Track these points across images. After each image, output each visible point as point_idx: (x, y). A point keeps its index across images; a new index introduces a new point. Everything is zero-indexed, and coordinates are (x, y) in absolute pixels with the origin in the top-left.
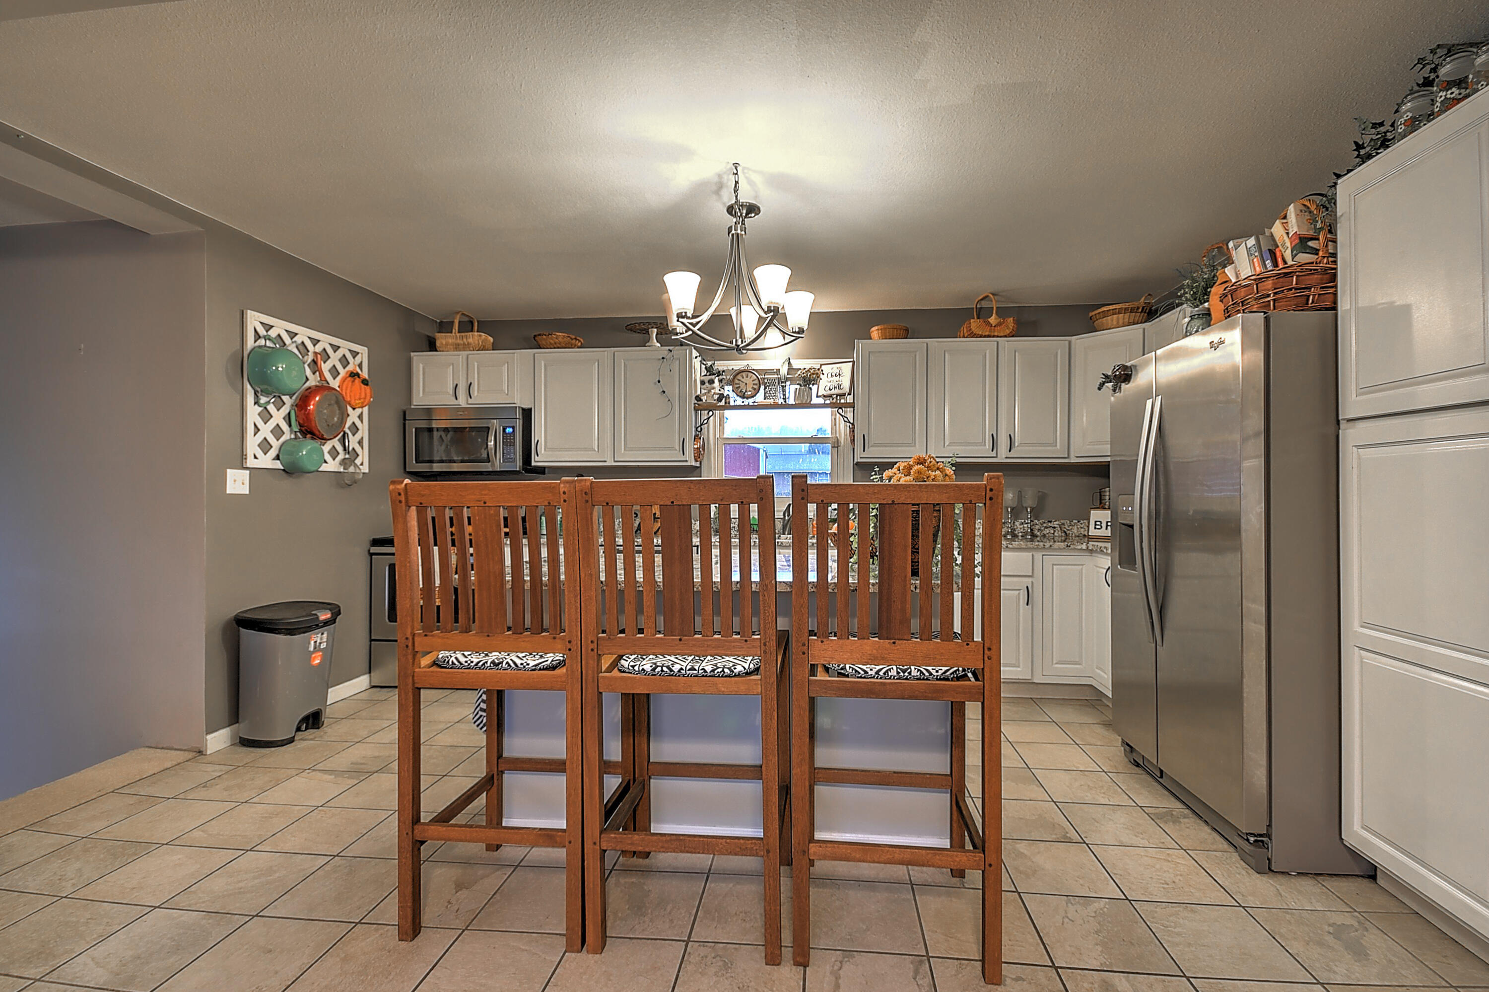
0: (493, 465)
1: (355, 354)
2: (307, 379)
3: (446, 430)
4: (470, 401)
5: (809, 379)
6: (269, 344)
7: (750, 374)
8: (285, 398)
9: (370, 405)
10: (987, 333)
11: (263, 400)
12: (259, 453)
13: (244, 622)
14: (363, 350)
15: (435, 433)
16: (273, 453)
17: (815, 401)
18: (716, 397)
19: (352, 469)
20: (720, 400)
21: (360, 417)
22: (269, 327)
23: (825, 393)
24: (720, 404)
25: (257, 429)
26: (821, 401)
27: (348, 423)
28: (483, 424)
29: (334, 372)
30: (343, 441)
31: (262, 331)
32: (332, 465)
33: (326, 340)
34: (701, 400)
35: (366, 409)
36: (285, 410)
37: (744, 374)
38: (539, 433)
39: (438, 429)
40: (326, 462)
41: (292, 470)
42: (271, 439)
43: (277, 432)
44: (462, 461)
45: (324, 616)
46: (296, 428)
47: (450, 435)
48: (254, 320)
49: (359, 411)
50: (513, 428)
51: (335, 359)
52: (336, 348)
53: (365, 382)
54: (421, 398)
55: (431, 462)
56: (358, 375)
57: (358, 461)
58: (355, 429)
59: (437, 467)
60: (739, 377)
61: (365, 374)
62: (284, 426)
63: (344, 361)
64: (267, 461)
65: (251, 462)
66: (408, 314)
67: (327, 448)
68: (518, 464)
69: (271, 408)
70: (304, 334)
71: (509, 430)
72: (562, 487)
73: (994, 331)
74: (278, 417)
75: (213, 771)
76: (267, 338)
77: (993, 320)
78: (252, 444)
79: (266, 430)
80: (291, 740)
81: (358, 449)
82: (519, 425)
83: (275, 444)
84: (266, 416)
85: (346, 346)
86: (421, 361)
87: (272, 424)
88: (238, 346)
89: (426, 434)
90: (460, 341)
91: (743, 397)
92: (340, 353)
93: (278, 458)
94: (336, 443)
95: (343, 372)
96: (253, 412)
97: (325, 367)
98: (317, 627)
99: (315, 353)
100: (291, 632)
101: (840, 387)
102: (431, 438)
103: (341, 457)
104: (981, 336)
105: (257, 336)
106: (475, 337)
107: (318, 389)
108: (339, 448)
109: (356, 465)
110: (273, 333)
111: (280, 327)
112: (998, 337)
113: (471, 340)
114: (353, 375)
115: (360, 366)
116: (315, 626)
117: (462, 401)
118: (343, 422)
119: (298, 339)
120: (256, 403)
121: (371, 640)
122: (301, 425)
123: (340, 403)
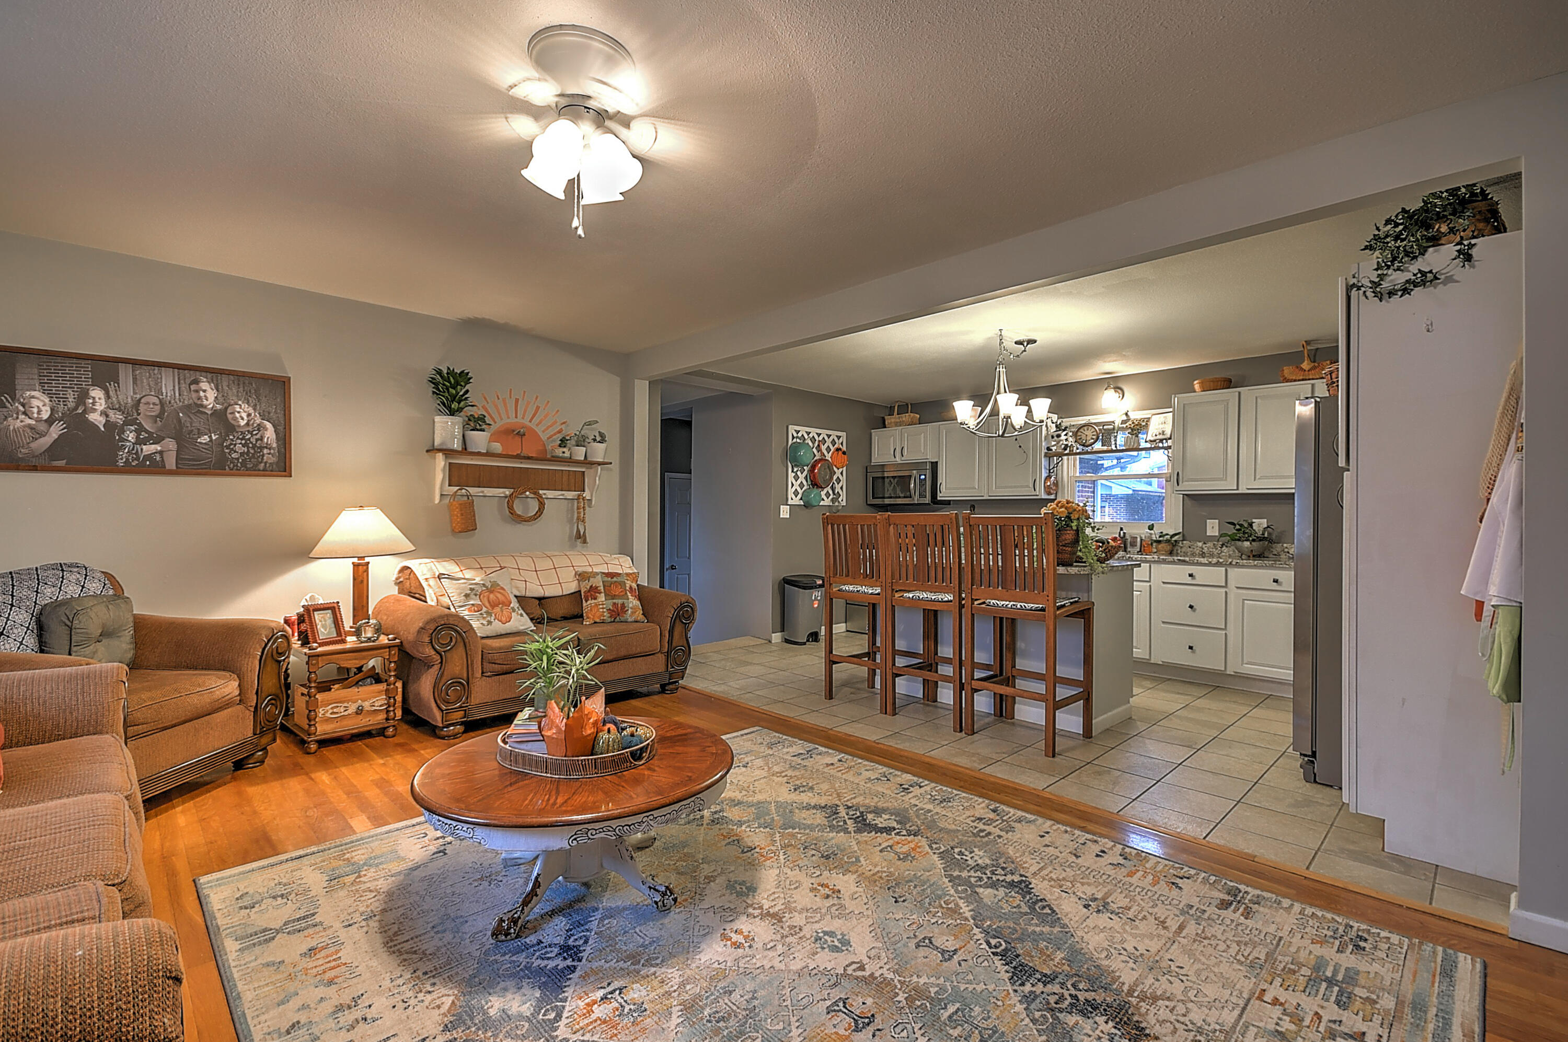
0: (914, 500)
1: (839, 437)
2: (815, 456)
3: (894, 477)
4: (903, 459)
5: (1138, 428)
6: (798, 441)
7: (1090, 428)
8: (805, 468)
9: (847, 465)
10: (1301, 378)
11: (795, 470)
12: (794, 497)
13: (787, 581)
14: (843, 434)
15: (886, 480)
16: (799, 496)
17: (1143, 445)
18: (1063, 446)
19: (837, 504)
20: (1065, 449)
21: (842, 473)
22: (798, 432)
23: (1152, 439)
24: (1066, 452)
25: (793, 485)
26: (1148, 445)
27: (835, 478)
28: (906, 473)
29: (828, 449)
30: (833, 489)
31: (795, 435)
32: (827, 502)
33: (824, 432)
34: (1051, 450)
35: (845, 468)
36: (805, 473)
37: (1085, 428)
38: (942, 478)
39: (888, 477)
40: (823, 500)
41: (807, 506)
42: (799, 489)
43: (801, 485)
44: (905, 497)
45: (819, 582)
46: (809, 483)
47: (896, 480)
48: (792, 429)
49: (841, 470)
50: (925, 475)
51: (828, 443)
52: (829, 436)
53: (844, 453)
54: (876, 459)
55: (884, 498)
56: (840, 449)
57: (840, 500)
58: (838, 480)
59: (887, 501)
60: (1082, 430)
61: (844, 449)
62: (805, 483)
63: (834, 443)
64: (796, 501)
65: (790, 502)
66: (869, 406)
67: (823, 493)
68: (928, 500)
69: (799, 473)
70: (814, 431)
71: (923, 477)
72: (878, 517)
73: (1309, 375)
74: (802, 477)
75: (774, 648)
76: (797, 437)
77: (1306, 365)
78: (791, 494)
79: (797, 484)
80: (804, 644)
81: (841, 492)
82: (928, 473)
83: (800, 492)
84: (797, 478)
85: (834, 434)
86: (876, 434)
87: (799, 482)
88: (785, 444)
89: (880, 480)
90: (898, 420)
91: (1084, 445)
92: (831, 438)
93: (801, 499)
94: (829, 489)
95: (833, 449)
96: (791, 475)
97: (824, 448)
98: (816, 587)
99: (819, 441)
100: (805, 588)
101: (1163, 433)
102: (884, 482)
103: (831, 497)
104: (1295, 381)
105: (793, 437)
106: (906, 417)
107: (820, 460)
108: (831, 492)
109: (839, 502)
110: (800, 435)
111: (803, 430)
112: (1313, 379)
113: (904, 419)
114: (838, 450)
115: (842, 444)
116: (813, 587)
117: (898, 459)
118: (831, 478)
119: (811, 435)
120: (792, 471)
121: (847, 604)
122: (812, 481)
123: (829, 467)
